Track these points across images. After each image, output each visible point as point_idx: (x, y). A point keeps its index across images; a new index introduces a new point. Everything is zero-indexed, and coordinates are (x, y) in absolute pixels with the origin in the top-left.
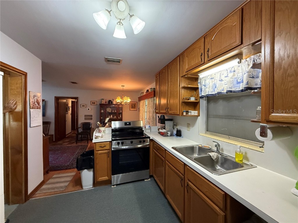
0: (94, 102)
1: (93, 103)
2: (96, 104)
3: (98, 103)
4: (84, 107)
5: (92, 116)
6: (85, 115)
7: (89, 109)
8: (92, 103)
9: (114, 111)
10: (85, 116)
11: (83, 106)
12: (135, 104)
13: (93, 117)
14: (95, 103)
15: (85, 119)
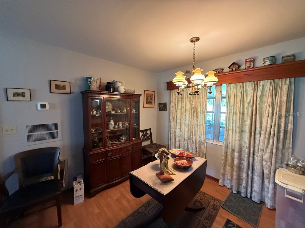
0: (62, 84)
1: (57, 87)
2: (67, 90)
3: (76, 90)
4: (21, 98)
5: (55, 126)
6: (28, 127)
7: (43, 106)
8: (53, 87)
9: (122, 111)
10: (30, 128)
11: (16, 95)
12: (152, 95)
13: (59, 131)
14: (64, 87)
15: (31, 139)
